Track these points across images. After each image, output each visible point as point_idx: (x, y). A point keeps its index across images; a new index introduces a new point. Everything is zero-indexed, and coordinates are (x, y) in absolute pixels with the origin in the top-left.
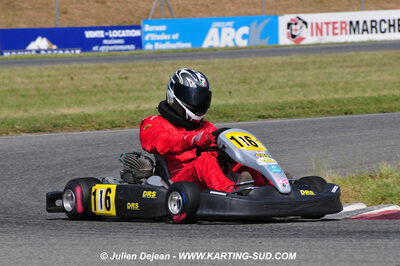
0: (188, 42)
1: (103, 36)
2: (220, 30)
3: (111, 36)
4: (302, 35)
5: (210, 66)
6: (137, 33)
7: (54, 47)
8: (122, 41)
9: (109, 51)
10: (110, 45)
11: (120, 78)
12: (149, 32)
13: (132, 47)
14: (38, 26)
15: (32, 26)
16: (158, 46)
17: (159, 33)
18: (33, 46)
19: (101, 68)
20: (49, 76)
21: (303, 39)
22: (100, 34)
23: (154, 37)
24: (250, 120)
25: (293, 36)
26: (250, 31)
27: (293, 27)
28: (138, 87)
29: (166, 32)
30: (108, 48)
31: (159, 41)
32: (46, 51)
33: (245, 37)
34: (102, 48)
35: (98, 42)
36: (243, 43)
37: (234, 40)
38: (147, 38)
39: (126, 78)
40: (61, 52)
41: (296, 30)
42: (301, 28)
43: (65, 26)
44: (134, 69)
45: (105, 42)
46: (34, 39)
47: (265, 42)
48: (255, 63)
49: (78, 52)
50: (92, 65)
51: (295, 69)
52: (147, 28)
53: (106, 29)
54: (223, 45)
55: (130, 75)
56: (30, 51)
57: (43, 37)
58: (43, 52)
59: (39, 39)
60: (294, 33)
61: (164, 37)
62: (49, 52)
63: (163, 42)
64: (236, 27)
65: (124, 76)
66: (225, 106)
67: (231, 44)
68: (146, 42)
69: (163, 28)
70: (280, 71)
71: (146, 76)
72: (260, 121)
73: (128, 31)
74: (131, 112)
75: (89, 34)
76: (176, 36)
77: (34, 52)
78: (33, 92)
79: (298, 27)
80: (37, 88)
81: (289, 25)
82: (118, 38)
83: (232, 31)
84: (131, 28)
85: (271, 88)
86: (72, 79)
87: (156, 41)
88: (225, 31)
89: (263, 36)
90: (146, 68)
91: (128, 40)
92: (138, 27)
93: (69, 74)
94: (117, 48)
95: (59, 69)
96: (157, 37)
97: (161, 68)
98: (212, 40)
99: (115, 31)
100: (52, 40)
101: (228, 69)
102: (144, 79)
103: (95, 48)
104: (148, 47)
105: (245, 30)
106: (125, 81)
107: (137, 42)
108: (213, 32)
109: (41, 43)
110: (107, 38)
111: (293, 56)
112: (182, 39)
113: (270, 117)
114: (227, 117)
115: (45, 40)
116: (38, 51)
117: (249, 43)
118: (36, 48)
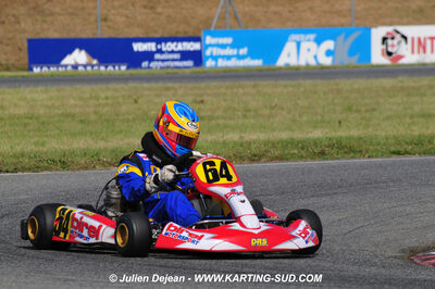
0: (259, 58)
1: (154, 49)
2: (298, 44)
3: (164, 49)
4: (400, 53)
5: (302, 89)
6: (196, 46)
7: (95, 62)
8: (177, 56)
9: (161, 68)
10: (163, 61)
11: (195, 101)
12: (211, 45)
13: (190, 63)
14: (72, 35)
15: (65, 35)
16: (222, 63)
17: (223, 46)
18: (69, 60)
19: (168, 89)
20: (107, 98)
21: (401, 57)
22: (151, 46)
23: (216, 51)
24: (382, 156)
25: (390, 54)
26: (335, 46)
27: (390, 42)
28: (219, 113)
29: (232, 46)
30: (160, 64)
31: (223, 57)
32: (85, 66)
33: (329, 53)
34: (153, 64)
35: (149, 56)
36: (327, 61)
37: (315, 57)
38: (208, 53)
39: (202, 102)
40: (102, 68)
41: (393, 46)
42: (399, 43)
43: (106, 36)
44: (209, 92)
45: (157, 56)
46: (70, 52)
47: (353, 61)
48: (356, 86)
49: (123, 68)
50: (153, 85)
51: (408, 95)
52: (209, 40)
53: (159, 41)
54: (302, 62)
55: (205, 98)
56: (66, 66)
57: (81, 49)
58: (80, 68)
59: (77, 51)
60: (390, 50)
61: (229, 51)
62: (89, 68)
63: (229, 58)
64: (319, 42)
65: (198, 99)
66: (349, 138)
67: (313, 62)
68: (208, 57)
69: (229, 40)
70: (390, 97)
71: (225, 100)
72: (395, 158)
73: (185, 44)
74: (235, 143)
75: (138, 47)
76: (244, 51)
77: (69, 68)
78: (93, 117)
79: (395, 42)
80: (95, 112)
81: (384, 40)
82: (172, 52)
83: (313, 45)
84: (189, 39)
85: (387, 118)
86: (136, 102)
87: (219, 56)
88: (304, 46)
89: (351, 53)
90: (223, 90)
91: (185, 55)
92: (197, 39)
93: (130, 97)
94: (172, 64)
95: (116, 90)
96: (221, 52)
97: (241, 90)
98: (288, 57)
99: (169, 44)
100: (92, 53)
101: (325, 93)
102: (224, 104)
103: (145, 64)
104: (209, 63)
105: (329, 44)
106: (202, 106)
107: (197, 57)
108: (290, 47)
109: (79, 57)
110: (160, 51)
111: (400, 78)
112: (252, 55)
113: (407, 153)
114: (354, 152)
115: (83, 52)
116: (75, 67)
117: (333, 61)
118: (73, 62)
